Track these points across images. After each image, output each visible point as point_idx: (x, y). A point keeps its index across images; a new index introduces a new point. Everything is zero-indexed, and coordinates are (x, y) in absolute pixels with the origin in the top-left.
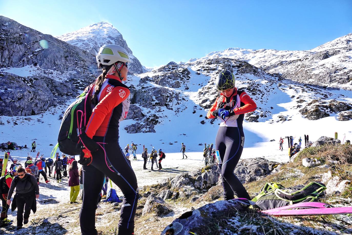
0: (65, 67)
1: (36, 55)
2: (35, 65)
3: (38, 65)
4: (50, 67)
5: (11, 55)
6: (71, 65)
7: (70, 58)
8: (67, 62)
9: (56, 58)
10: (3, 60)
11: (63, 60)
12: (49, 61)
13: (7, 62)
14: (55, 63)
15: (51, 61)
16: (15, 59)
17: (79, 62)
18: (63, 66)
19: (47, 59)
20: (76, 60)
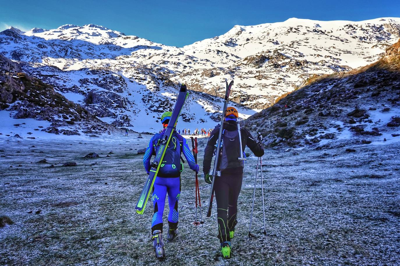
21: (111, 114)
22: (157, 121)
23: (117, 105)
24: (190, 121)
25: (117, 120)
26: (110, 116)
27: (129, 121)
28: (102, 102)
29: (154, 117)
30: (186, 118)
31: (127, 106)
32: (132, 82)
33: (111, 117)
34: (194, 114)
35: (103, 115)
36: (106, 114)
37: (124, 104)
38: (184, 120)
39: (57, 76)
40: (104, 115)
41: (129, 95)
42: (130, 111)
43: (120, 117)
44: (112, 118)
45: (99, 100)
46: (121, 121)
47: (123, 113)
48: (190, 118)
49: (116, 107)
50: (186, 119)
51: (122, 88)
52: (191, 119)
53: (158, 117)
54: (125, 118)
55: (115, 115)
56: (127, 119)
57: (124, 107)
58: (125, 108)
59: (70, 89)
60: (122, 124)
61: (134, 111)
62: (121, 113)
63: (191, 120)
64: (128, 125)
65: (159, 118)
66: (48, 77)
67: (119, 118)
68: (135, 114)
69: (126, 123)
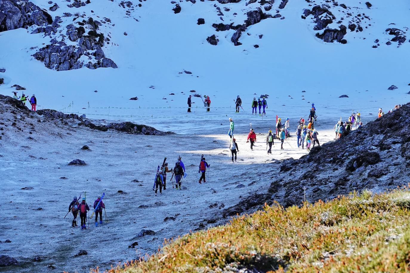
21: (34, 14)
22: (213, 40)
24: (345, 37)
25: (54, 41)
26: (31, 24)
27: (100, 43)
29: (201, 21)
30: (331, 26)
33: (35, 27)
34: (369, 5)
36: (16, 18)
38: (321, 32)
40: (9, 22)
43: (69, 27)
44: (39, 31)
46: (69, 43)
47: (81, 10)
48: (345, 23)
50: (329, 31)
52: (348, 30)
53: (219, 22)
54: (86, 34)
55: (49, 19)
56: (93, 34)
60: (72, 56)
62: (74, 11)
63: (349, 35)
64: (94, 61)
65: (220, 27)
67: (64, 32)
68: (127, 8)
69: (89, 54)
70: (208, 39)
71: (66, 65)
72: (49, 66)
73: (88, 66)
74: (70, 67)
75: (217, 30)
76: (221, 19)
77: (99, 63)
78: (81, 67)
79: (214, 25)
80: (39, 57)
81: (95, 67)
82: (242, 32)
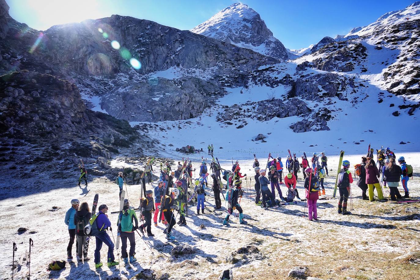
0: (206, 63)
1: (178, 55)
2: (178, 65)
3: (180, 65)
4: (192, 66)
5: (156, 59)
6: (212, 60)
7: (210, 52)
8: (208, 58)
9: (197, 54)
10: (150, 65)
11: (204, 56)
12: (191, 59)
13: (153, 66)
14: (196, 61)
15: (192, 59)
16: (159, 62)
17: (220, 56)
18: (204, 62)
19: (188, 57)
20: (217, 54)
21: (304, 110)
22: (396, 114)
23: (326, 92)
25: (303, 120)
27: (327, 119)
28: (306, 91)
29: (392, 105)
31: (344, 93)
32: (380, 48)
35: (288, 114)
37: (340, 89)
39: (273, 68)
40: (290, 113)
41: (363, 71)
42: (347, 100)
45: (302, 90)
46: (310, 120)
49: (321, 97)
51: (353, 62)
53: (402, 105)
55: (310, 111)
56: (324, 115)
57: (338, 95)
58: (340, 95)
59: (281, 82)
61: (355, 99)
64: (319, 127)
65: (402, 107)
66: (264, 72)
68: (354, 103)
69: (318, 124)
70: (393, 114)
71: (304, 130)
72: (294, 131)
73: (314, 130)
74: (305, 131)
75: (401, 109)
76: (405, 103)
77: (321, 129)
78: (311, 130)
79: (399, 107)
80: (292, 127)
81: (318, 130)
82: (416, 108)
